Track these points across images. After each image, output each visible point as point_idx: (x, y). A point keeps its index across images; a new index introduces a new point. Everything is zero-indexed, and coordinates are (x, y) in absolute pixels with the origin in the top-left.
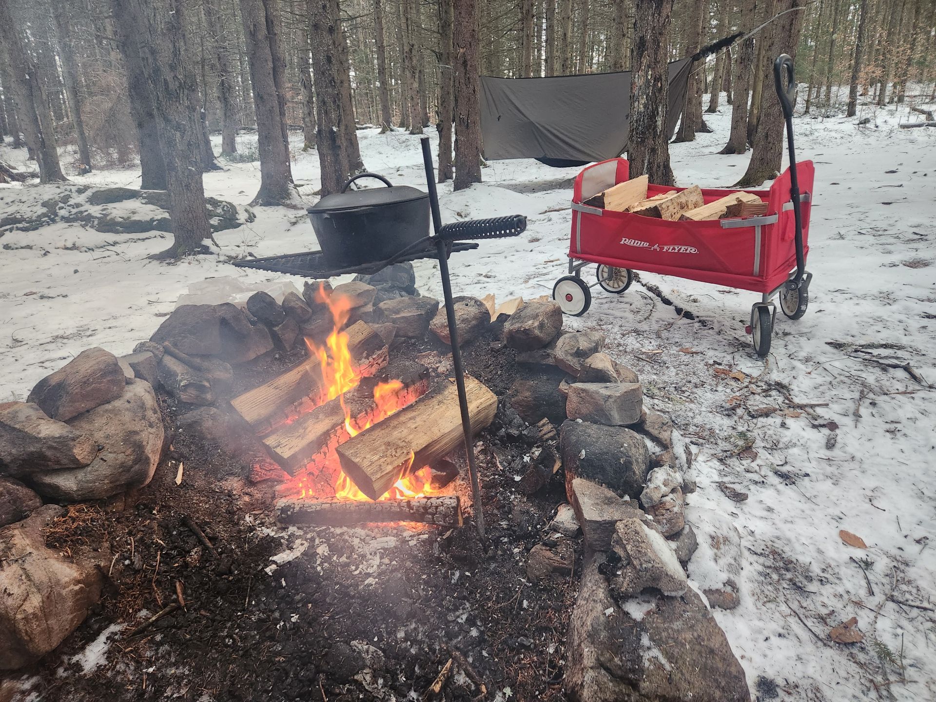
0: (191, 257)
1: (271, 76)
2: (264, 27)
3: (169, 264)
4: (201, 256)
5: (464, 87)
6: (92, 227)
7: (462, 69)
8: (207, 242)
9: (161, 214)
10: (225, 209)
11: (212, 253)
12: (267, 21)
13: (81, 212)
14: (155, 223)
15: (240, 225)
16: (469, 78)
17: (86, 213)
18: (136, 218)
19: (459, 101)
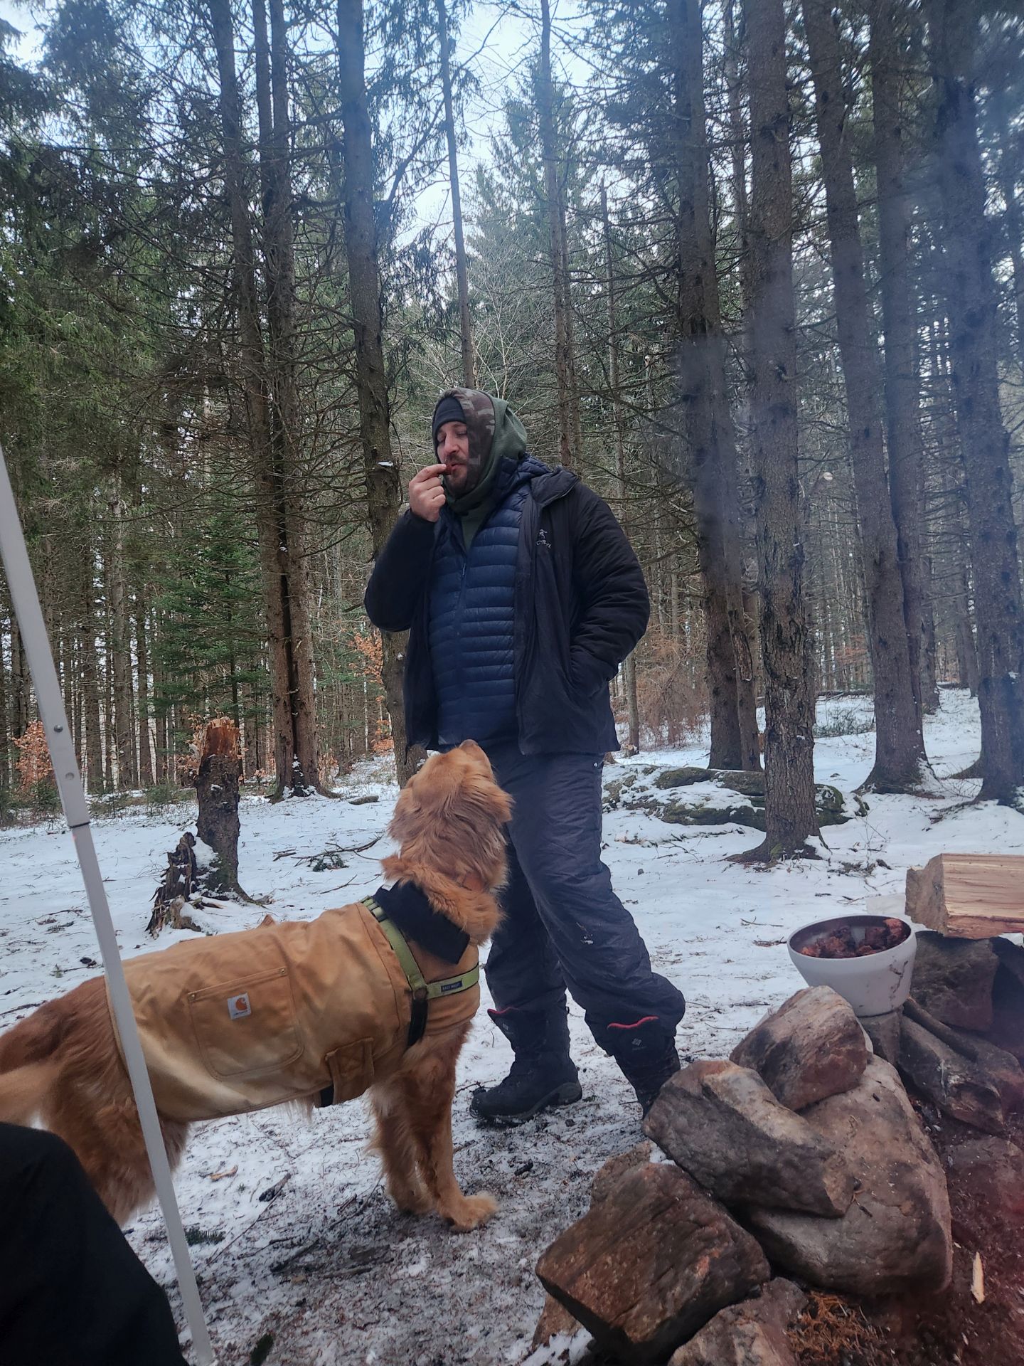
0: (789, 862)
1: (901, 613)
2: (895, 553)
3: (758, 870)
4: (805, 861)
6: (657, 816)
8: (812, 841)
9: (740, 801)
10: (826, 796)
11: (819, 858)
12: (899, 545)
13: (646, 798)
14: (732, 813)
15: (846, 820)
17: (651, 799)
18: (709, 805)
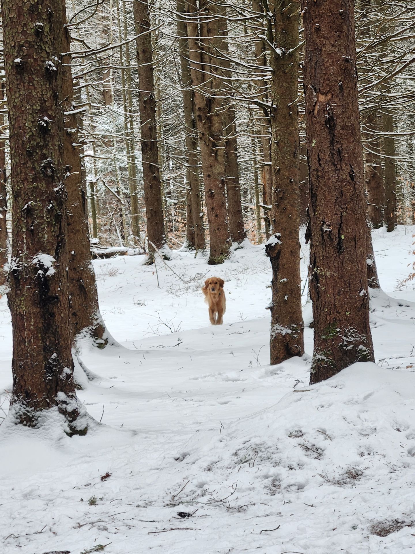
5: (330, 169)
7: (325, 134)
16: (339, 152)
19: (320, 196)
